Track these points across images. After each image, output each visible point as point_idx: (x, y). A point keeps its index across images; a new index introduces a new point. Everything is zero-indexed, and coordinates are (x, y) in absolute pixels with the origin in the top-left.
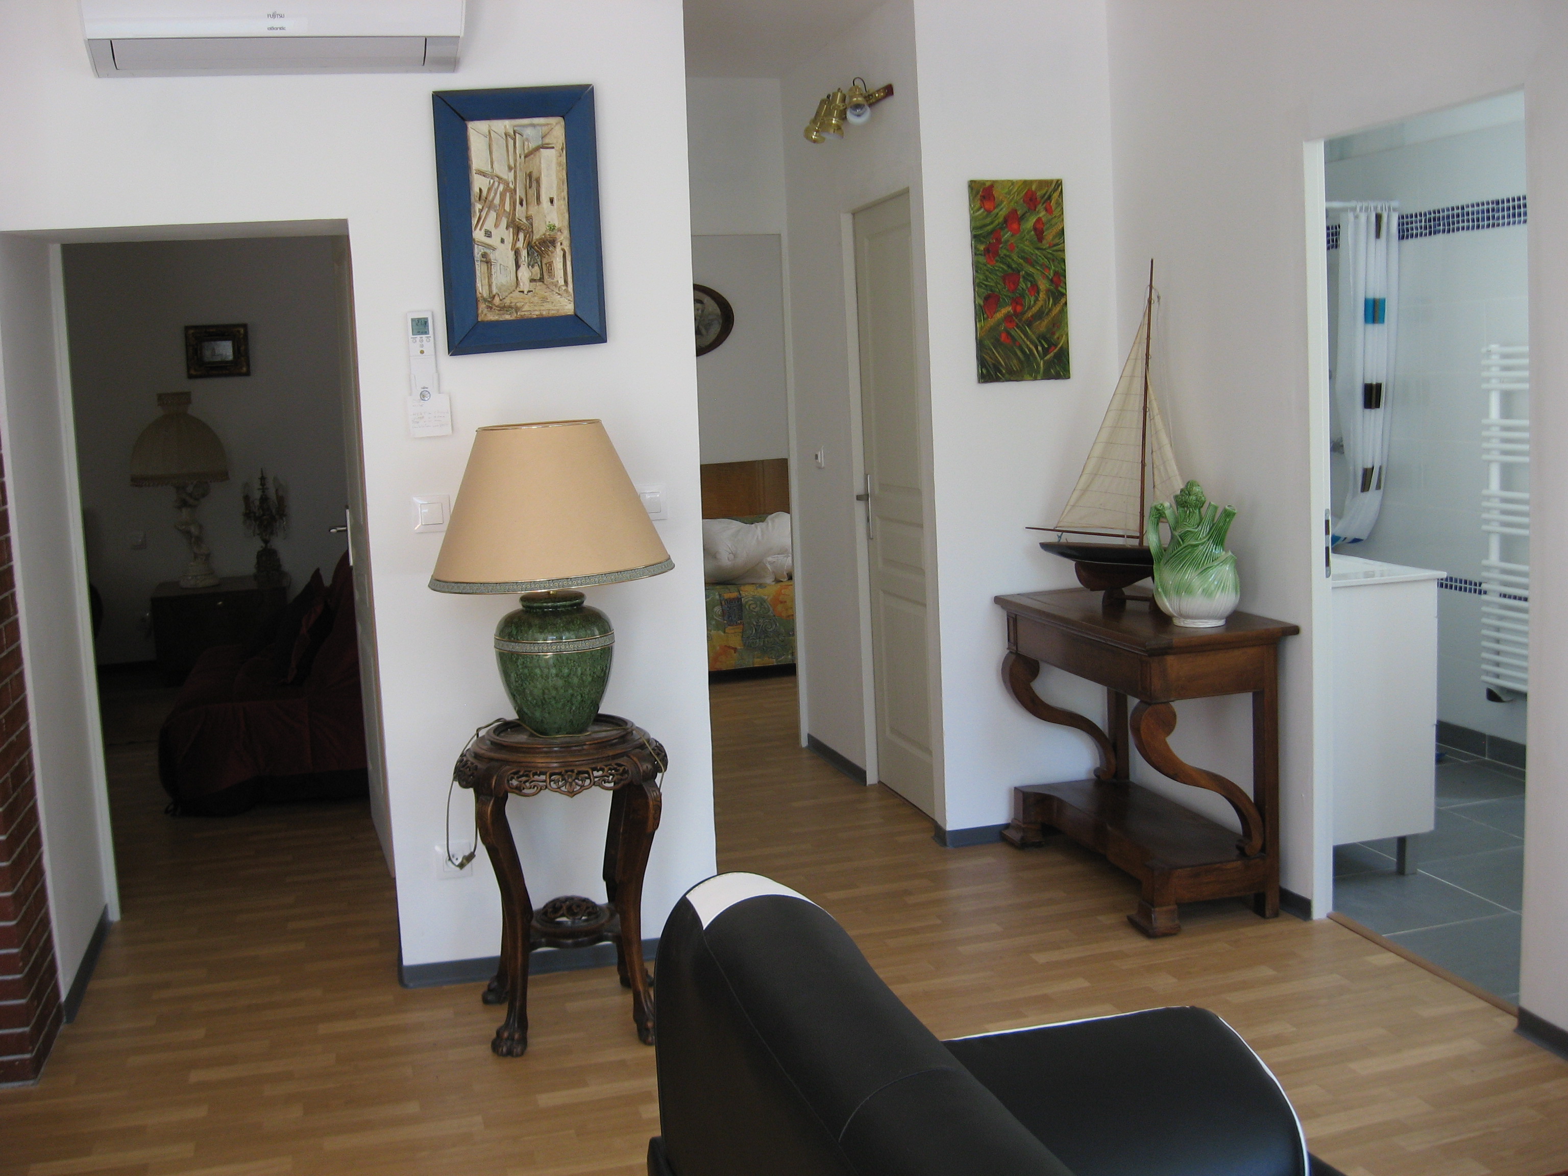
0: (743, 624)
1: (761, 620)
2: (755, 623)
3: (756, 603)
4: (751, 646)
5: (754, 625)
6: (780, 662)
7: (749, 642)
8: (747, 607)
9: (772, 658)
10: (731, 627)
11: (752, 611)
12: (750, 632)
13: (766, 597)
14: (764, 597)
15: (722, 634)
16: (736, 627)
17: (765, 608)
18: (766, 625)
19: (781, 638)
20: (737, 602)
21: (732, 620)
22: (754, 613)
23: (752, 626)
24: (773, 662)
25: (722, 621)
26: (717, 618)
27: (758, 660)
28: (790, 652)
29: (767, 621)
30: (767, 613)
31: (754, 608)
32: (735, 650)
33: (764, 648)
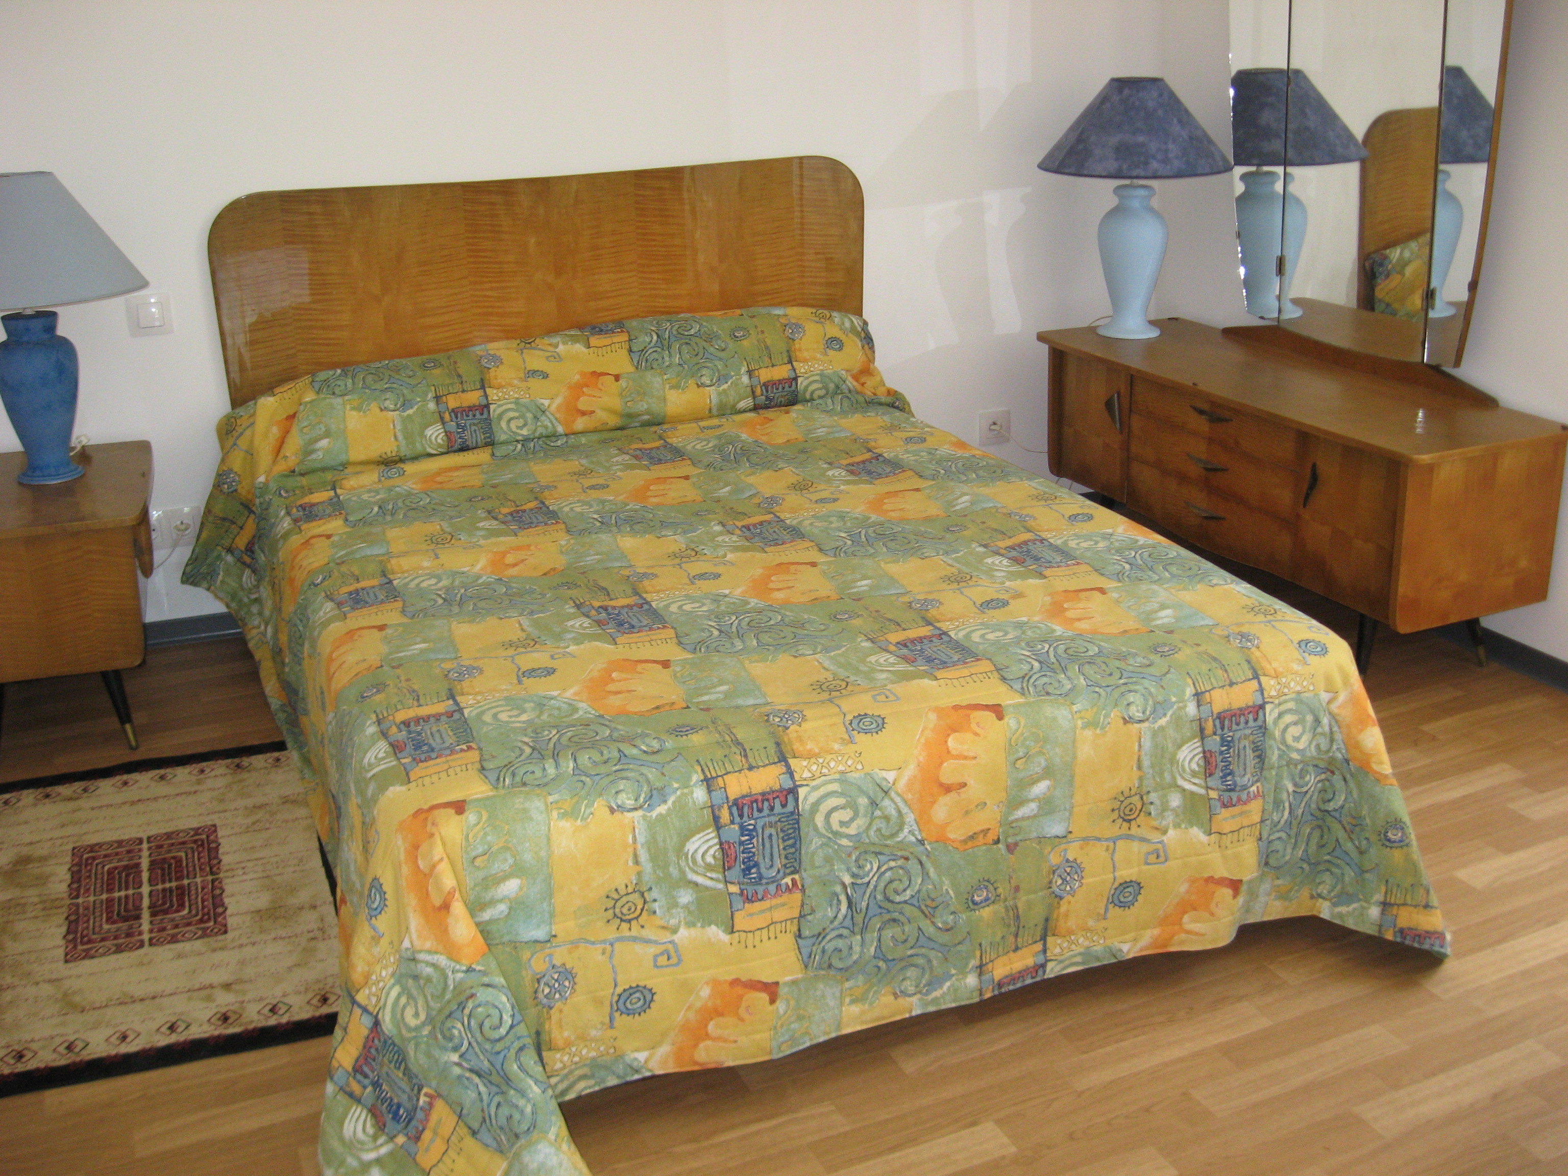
0: (803, 890)
1: (872, 865)
2: (847, 880)
3: (852, 805)
4: (830, 966)
5: (844, 886)
6: (935, 1001)
7: (824, 951)
8: (819, 820)
9: (904, 993)
10: (757, 906)
11: (836, 834)
12: (830, 913)
13: (891, 776)
14: (884, 774)
15: (724, 937)
16: (775, 902)
17: (887, 818)
18: (891, 882)
19: (944, 918)
20: (778, 808)
21: (761, 877)
22: (844, 842)
23: (838, 889)
24: (914, 1006)
25: (721, 886)
26: (700, 880)
27: (855, 1009)
28: (974, 962)
29: (892, 864)
30: (895, 835)
31: (842, 824)
32: (771, 990)
33: (881, 964)
